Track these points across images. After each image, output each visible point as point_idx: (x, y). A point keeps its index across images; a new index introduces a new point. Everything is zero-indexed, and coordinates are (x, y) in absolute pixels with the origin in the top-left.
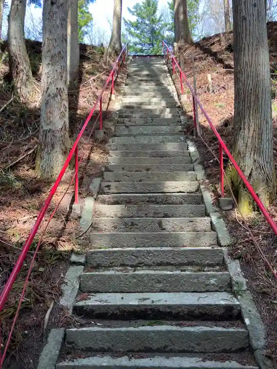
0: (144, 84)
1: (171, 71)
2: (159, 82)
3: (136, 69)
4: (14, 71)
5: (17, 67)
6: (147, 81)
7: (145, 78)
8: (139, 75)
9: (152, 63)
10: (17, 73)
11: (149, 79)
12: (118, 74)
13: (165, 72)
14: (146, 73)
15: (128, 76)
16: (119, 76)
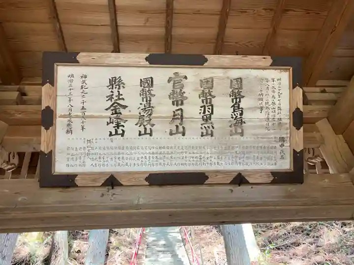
0: (161, 255)
1: (183, 240)
2: (174, 253)
3: (154, 239)
4: (53, 256)
5: (57, 251)
6: (163, 252)
7: (162, 249)
8: (157, 246)
9: (168, 231)
10: (56, 256)
11: (166, 249)
12: (139, 246)
13: (179, 241)
14: (162, 242)
15: (148, 247)
16: (140, 248)
